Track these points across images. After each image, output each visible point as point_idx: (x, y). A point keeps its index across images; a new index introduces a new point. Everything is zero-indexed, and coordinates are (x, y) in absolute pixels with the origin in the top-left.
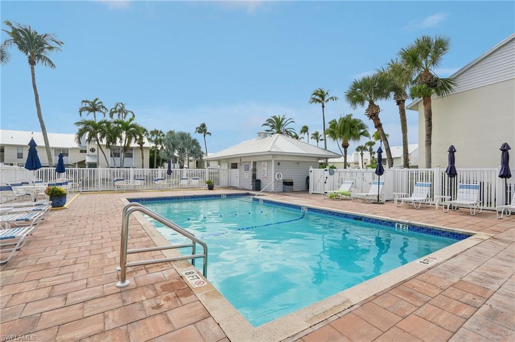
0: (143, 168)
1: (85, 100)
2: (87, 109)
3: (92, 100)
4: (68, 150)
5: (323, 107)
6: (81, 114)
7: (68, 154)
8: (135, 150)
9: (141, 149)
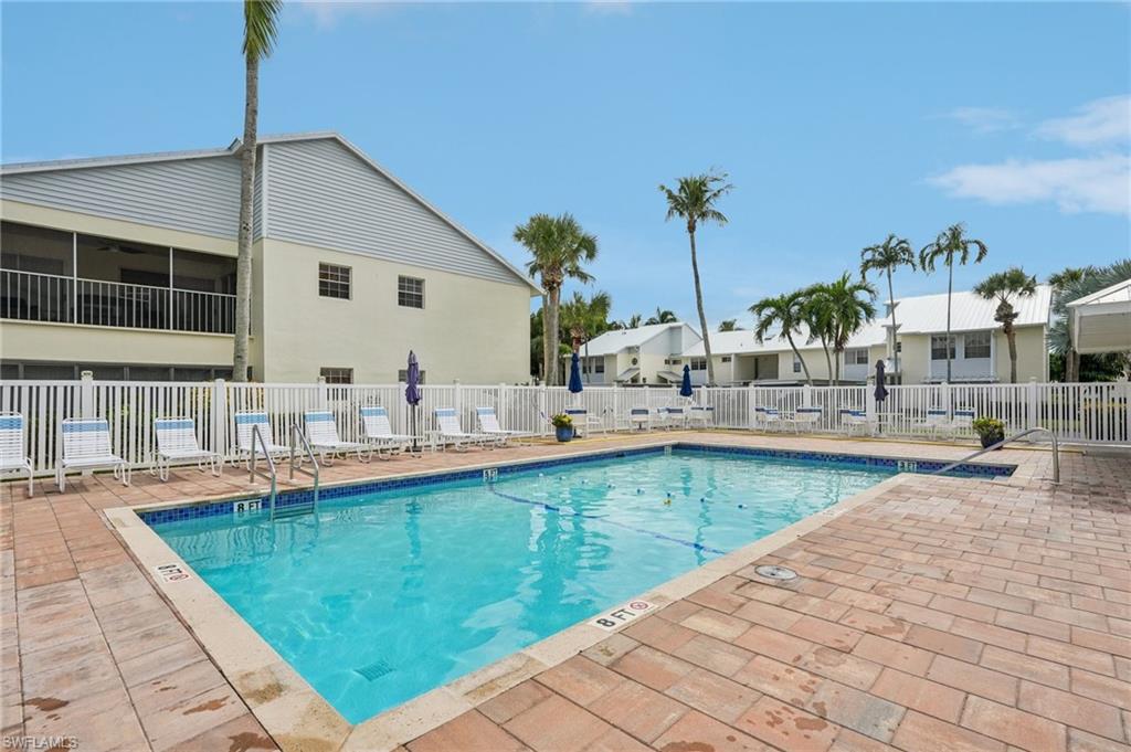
0: (1013, 381)
3: (882, 242)
4: (867, 352)
7: (867, 358)
8: (996, 337)
9: (1005, 332)
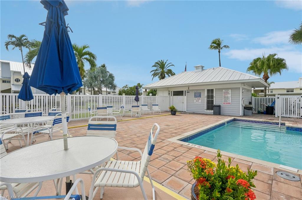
1: (12, 34)
2: (13, 43)
5: (219, 52)
6: (7, 48)
